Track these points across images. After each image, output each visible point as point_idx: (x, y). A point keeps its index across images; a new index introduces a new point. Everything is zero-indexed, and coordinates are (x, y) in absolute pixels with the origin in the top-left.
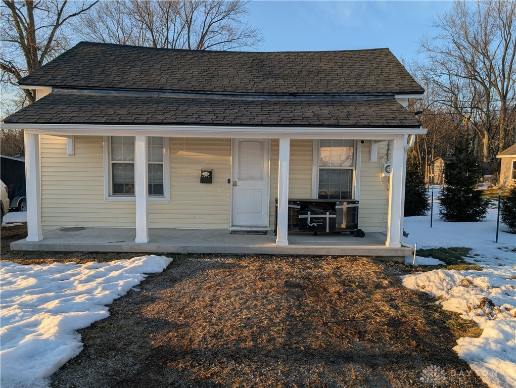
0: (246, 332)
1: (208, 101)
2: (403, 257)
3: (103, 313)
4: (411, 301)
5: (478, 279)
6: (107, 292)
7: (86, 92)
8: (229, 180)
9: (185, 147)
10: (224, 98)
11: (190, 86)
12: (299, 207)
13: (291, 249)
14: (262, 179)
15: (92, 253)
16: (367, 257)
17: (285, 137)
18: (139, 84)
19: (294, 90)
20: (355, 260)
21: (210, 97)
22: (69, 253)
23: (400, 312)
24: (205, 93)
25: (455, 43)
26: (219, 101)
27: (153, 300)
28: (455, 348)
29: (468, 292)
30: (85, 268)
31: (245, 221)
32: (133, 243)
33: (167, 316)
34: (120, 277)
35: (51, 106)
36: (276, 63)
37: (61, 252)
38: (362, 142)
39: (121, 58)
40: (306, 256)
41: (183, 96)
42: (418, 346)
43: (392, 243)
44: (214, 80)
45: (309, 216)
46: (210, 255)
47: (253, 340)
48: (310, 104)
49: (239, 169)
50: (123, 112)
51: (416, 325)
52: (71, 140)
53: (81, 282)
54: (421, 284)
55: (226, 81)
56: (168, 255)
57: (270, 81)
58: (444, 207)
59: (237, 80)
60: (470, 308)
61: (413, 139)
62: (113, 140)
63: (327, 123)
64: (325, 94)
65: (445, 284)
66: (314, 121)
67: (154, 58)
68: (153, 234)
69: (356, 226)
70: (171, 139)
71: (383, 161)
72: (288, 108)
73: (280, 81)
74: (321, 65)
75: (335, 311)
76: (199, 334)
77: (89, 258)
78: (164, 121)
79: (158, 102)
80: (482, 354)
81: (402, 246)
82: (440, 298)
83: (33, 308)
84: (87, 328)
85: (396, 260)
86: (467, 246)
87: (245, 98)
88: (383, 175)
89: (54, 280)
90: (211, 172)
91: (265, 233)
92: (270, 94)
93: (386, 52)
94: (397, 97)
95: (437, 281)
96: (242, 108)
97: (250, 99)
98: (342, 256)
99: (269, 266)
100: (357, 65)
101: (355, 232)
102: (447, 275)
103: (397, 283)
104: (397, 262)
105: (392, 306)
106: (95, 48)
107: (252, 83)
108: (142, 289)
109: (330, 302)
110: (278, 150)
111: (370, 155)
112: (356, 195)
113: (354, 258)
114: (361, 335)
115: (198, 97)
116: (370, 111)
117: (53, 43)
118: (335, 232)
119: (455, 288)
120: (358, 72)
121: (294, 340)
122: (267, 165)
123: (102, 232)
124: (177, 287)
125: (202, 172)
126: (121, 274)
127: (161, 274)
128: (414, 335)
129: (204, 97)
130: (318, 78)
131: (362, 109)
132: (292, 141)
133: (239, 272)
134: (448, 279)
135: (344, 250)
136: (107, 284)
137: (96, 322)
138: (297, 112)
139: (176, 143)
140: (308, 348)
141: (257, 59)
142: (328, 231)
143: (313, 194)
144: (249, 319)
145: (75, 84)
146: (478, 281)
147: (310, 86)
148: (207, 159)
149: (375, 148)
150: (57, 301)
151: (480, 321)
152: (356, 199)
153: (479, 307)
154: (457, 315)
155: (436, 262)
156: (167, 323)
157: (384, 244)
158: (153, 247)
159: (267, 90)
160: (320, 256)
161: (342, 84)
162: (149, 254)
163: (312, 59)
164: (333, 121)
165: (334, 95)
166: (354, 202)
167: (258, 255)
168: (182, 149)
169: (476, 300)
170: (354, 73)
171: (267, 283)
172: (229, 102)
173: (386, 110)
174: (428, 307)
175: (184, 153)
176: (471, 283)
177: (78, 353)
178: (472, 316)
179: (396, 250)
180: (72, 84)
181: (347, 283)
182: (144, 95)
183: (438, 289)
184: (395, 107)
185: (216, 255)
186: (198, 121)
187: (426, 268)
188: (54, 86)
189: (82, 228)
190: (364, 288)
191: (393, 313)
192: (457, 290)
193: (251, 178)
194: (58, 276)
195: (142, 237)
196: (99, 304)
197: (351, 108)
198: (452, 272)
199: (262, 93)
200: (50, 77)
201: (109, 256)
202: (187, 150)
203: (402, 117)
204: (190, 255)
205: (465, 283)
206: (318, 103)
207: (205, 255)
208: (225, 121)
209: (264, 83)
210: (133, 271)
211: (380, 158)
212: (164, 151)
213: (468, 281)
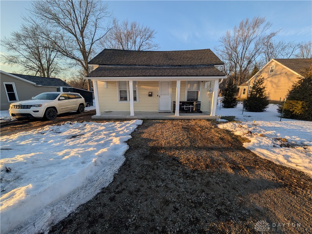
0: (177, 142)
1: (151, 68)
2: (216, 119)
3: (130, 137)
4: (224, 132)
5: (244, 125)
6: (128, 131)
7: (110, 66)
8: (158, 95)
9: (143, 84)
10: (156, 67)
11: (144, 63)
12: (182, 104)
13: (180, 117)
14: (168, 95)
15: (117, 119)
16: (204, 119)
17: (179, 80)
18: (127, 63)
19: (180, 64)
20: (201, 120)
21: (151, 67)
22: (110, 119)
23: (222, 136)
24: (150, 66)
25: (226, 47)
26: (155, 68)
27: (143, 133)
28: (243, 146)
29: (242, 129)
30: (118, 123)
31: (163, 109)
32: (129, 116)
33: (150, 137)
34: (130, 126)
35: (100, 71)
36: (172, 55)
37: (107, 119)
38: (202, 82)
39: (119, 54)
40: (185, 119)
41: (142, 67)
42: (232, 145)
43: (212, 115)
44: (152, 61)
45: (185, 107)
46: (154, 119)
47: (180, 144)
48: (186, 69)
49: (161, 92)
50: (124, 72)
51: (228, 139)
52: (106, 83)
53: (119, 128)
54: (225, 127)
55: (156, 61)
56: (141, 119)
57: (171, 61)
58: (223, 104)
59: (160, 61)
60: (244, 134)
61: (222, 80)
62: (119, 82)
63: (193, 75)
64: (191, 65)
65: (233, 127)
66: (188, 74)
67: (130, 54)
68: (136, 113)
69: (200, 110)
70: (139, 82)
71: (209, 88)
72: (179, 70)
73: (175, 61)
74: (187, 55)
75: (202, 136)
76: (163, 143)
77: (116, 121)
78: (139, 75)
79: (135, 69)
80: (254, 147)
81: (216, 116)
82: (232, 131)
83: (108, 135)
84: (127, 141)
85: (213, 120)
86: (234, 116)
87: (163, 67)
88: (209, 93)
89: (110, 127)
90: (152, 93)
91: (170, 112)
92: (172, 66)
93: (209, 50)
94: (215, 66)
95: (230, 126)
96: (163, 70)
97: (165, 67)
98: (197, 119)
99: (174, 122)
100: (200, 55)
101: (199, 111)
102: (233, 124)
103: (216, 127)
104: (214, 121)
105: (218, 133)
106: (110, 51)
107: (165, 62)
108: (138, 130)
109: (199, 133)
110: (176, 85)
111: (204, 86)
112: (199, 100)
113: (200, 120)
114: (213, 142)
115: (147, 67)
116: (207, 71)
117: (91, 50)
118: (193, 112)
119: (236, 128)
120: (200, 57)
121: (193, 144)
122: (170, 90)
123: (118, 113)
124: (149, 129)
125: (149, 93)
126: (130, 125)
127: (142, 125)
128: (229, 142)
129: (149, 67)
130: (187, 60)
131: (204, 70)
132: (181, 82)
133: (166, 124)
134: (234, 125)
135: (197, 117)
136: (127, 128)
137: (129, 139)
138: (182, 71)
139: (140, 83)
140: (198, 146)
141: (165, 53)
142: (191, 111)
143: (185, 99)
144: (176, 138)
145: (106, 63)
146: (244, 126)
147: (185, 62)
148: (150, 88)
149: (206, 83)
150: (115, 133)
151: (249, 138)
152: (200, 101)
153: (247, 133)
154: (240, 136)
155: (225, 121)
156: (151, 140)
157: (210, 115)
158: (136, 117)
159: (171, 64)
160: (190, 119)
161: (196, 62)
162: (136, 119)
163: (184, 53)
164: (195, 74)
165: (193, 66)
166: (199, 102)
167: (170, 119)
168: (142, 85)
169: (246, 131)
170: (199, 58)
171: (176, 127)
172: (158, 68)
173: (212, 70)
174: (230, 134)
175: (143, 86)
176: (242, 126)
177: (128, 148)
178: (245, 136)
179: (214, 117)
180: (105, 63)
181: (201, 127)
182: (129, 67)
183: (231, 128)
184: (215, 69)
185: (156, 119)
186: (150, 75)
187: (224, 123)
188: (99, 64)
189: (111, 112)
190: (207, 128)
191: (220, 136)
192: (237, 129)
193: (165, 95)
194: (110, 126)
195: (132, 114)
196: (127, 134)
197: (200, 70)
198: (235, 123)
199: (169, 65)
200: (97, 61)
201: (122, 120)
202: (144, 85)
203: (218, 73)
204: (148, 119)
205: (240, 126)
206: (188, 68)
207: (153, 119)
208: (159, 75)
209: (169, 62)
210: (133, 124)
211: (208, 87)
212: (136, 86)
213: (241, 126)
